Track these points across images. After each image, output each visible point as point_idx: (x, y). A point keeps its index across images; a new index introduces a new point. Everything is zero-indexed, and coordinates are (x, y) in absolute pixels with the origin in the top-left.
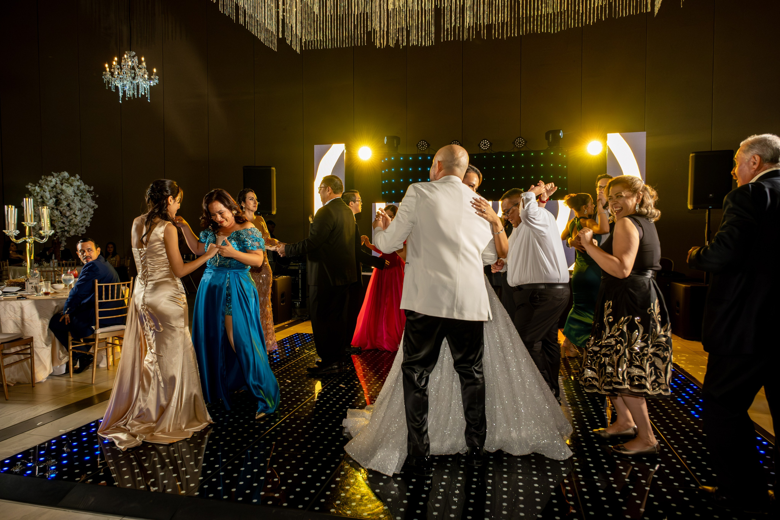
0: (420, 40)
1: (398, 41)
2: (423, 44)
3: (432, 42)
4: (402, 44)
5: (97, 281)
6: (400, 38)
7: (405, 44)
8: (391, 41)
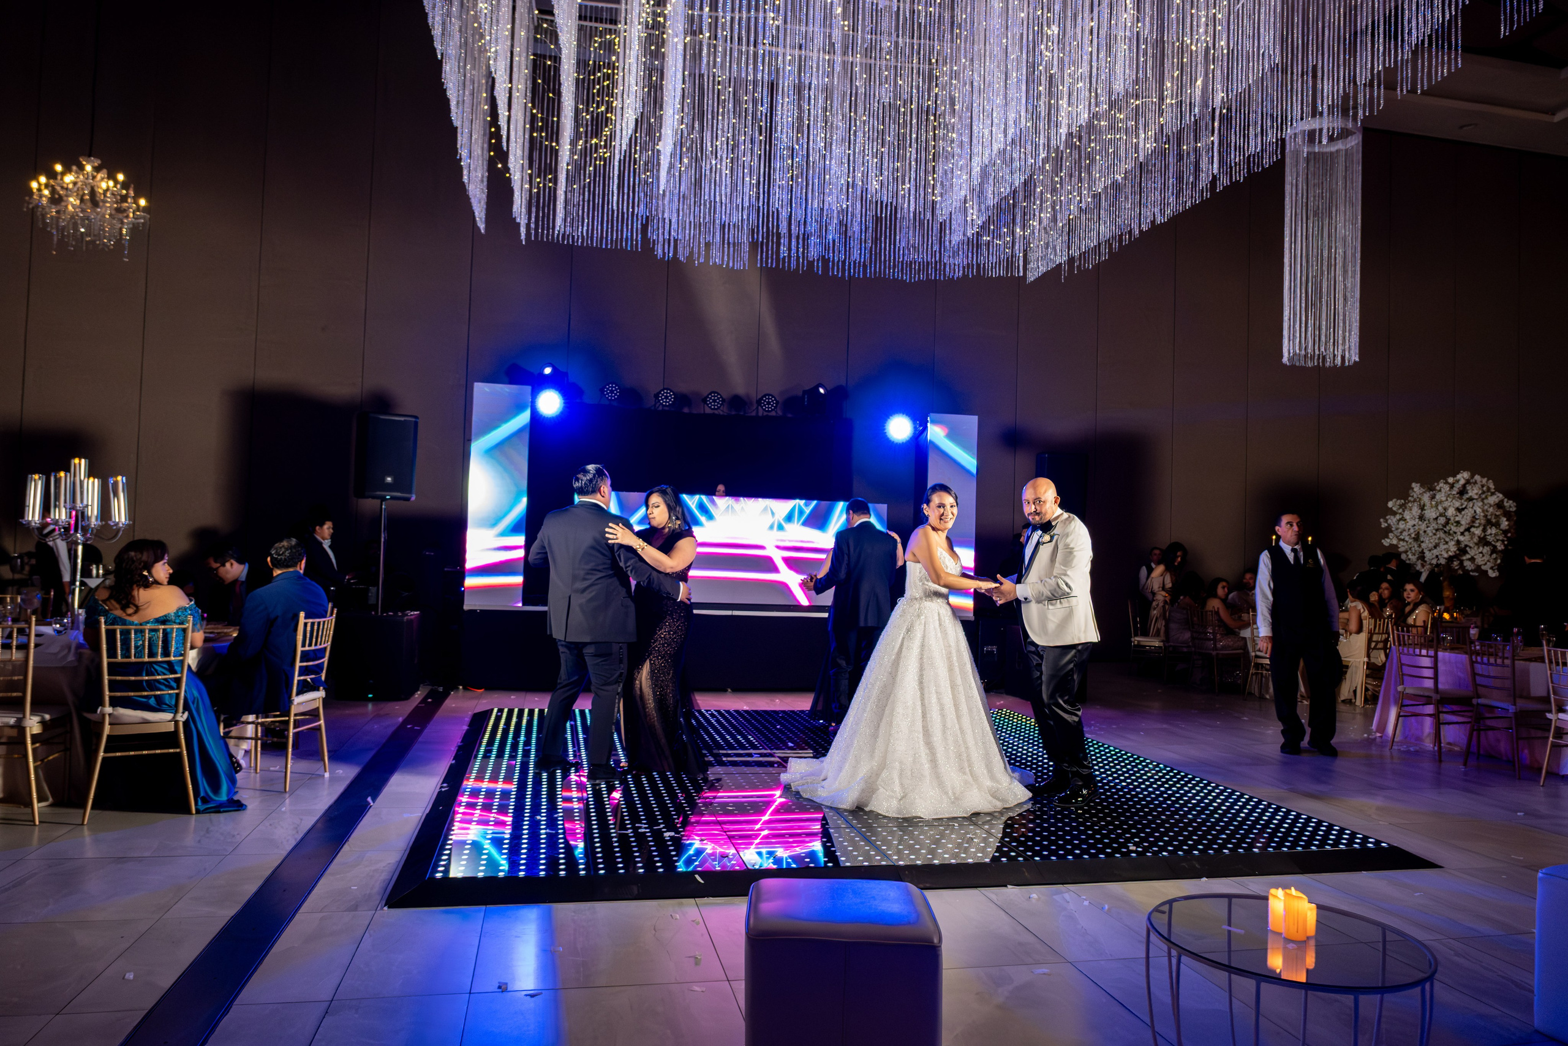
0: (726, 258)
1: (692, 253)
2: (731, 265)
3: (744, 265)
4: (698, 261)
5: (302, 614)
6: (696, 250)
7: (702, 260)
8: (680, 250)
